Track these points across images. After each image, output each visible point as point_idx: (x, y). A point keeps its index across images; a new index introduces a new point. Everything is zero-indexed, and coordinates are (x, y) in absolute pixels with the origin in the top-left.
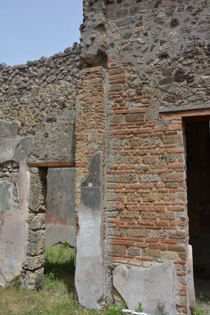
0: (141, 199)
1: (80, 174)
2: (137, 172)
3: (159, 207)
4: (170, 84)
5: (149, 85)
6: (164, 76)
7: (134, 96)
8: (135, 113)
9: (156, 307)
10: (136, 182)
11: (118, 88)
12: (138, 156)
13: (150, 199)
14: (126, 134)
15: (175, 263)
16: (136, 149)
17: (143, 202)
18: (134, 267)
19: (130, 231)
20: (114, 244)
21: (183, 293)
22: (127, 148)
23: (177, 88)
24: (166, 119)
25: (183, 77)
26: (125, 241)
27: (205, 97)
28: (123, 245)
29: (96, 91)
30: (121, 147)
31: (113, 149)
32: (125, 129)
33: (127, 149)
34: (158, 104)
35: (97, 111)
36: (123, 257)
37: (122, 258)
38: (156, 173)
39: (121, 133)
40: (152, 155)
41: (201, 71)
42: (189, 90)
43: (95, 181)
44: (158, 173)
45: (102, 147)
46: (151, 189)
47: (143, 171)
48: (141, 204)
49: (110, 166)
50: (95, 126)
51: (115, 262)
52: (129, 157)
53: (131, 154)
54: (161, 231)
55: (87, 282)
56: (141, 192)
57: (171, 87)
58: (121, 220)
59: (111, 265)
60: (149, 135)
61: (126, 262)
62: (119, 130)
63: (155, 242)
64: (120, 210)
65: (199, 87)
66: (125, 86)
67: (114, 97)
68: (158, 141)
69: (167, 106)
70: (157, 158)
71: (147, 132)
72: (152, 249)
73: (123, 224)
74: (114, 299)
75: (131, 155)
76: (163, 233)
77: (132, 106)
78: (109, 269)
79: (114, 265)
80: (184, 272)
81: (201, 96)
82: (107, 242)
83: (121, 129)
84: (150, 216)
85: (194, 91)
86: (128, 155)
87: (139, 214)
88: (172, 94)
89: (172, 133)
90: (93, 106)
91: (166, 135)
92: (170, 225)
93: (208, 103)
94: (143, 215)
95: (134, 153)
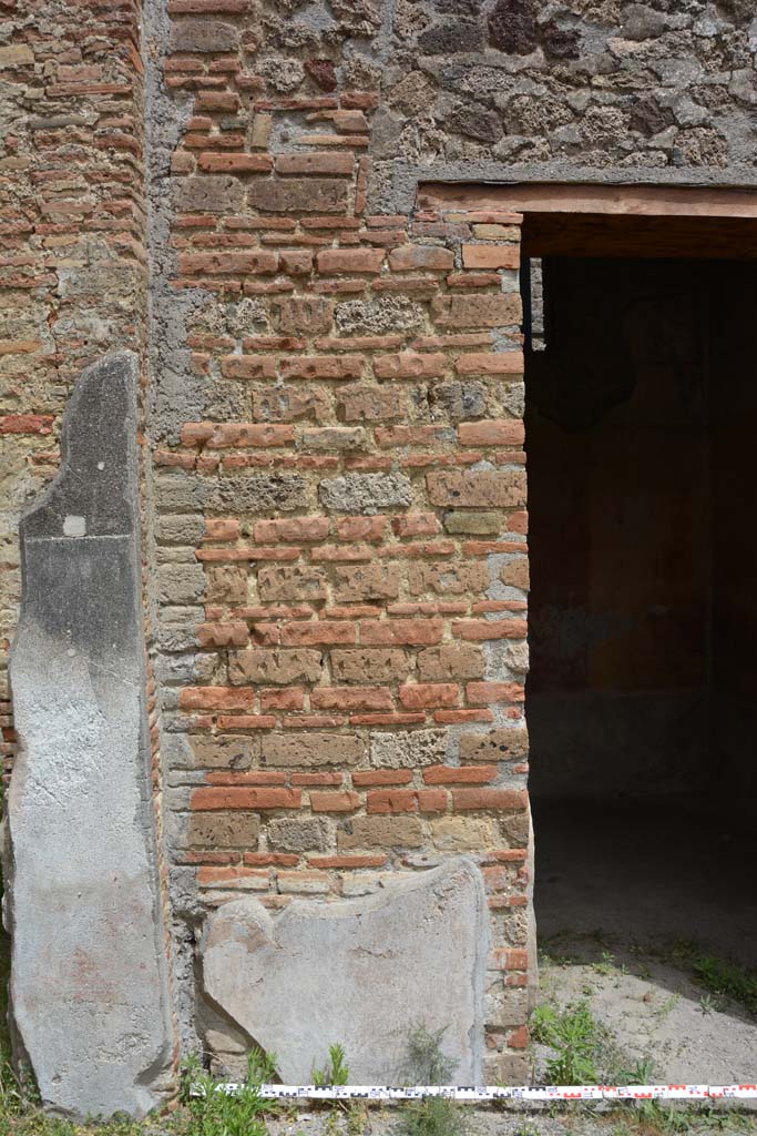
0: (329, 589)
1: (11, 469)
2: (311, 464)
3: (417, 626)
4: (472, 57)
5: (373, 44)
6: (442, 12)
7: (295, 90)
8: (298, 175)
9: (403, 1049)
10: (303, 510)
11: (214, 42)
12: (313, 386)
13: (372, 591)
14: (254, 271)
15: (483, 865)
16: (303, 350)
17: (338, 603)
18: (299, 904)
19: (277, 742)
20: (200, 806)
21: (514, 976)
22: (257, 341)
23: (503, 80)
24: (454, 213)
25: (531, 29)
26: (254, 792)
27: (623, 136)
28: (245, 809)
29: (100, 33)
30: (227, 336)
31: (184, 345)
32: (249, 247)
33: (257, 345)
34: (413, 144)
35: (107, 143)
36: (245, 864)
37: (240, 867)
38: (402, 469)
39: (227, 266)
40: (381, 381)
41: (609, 13)
42: (554, 92)
43: (101, 509)
44: (410, 466)
45: (135, 329)
46: (377, 542)
47: (336, 458)
48: (330, 617)
49: (169, 432)
50: (96, 221)
51: (208, 889)
52: (269, 388)
53: (277, 373)
54: (427, 733)
55: (78, 999)
56: (330, 557)
57: (475, 69)
58: (229, 694)
59: (190, 904)
60: (369, 284)
61: (260, 882)
62: (215, 253)
63: (397, 785)
64: (222, 647)
65: (598, 88)
66: (248, 37)
67: (193, 87)
68: (412, 318)
69: (455, 156)
70: (405, 398)
71: (360, 269)
72: (384, 815)
73: (240, 712)
74: (208, 1047)
75: (280, 379)
76: (433, 741)
77: (285, 140)
78: (177, 922)
79: (201, 904)
80: (521, 894)
81: (607, 126)
82: (164, 801)
83: (226, 247)
84: (373, 668)
85: (577, 100)
86: (264, 379)
87: (321, 663)
88: (477, 101)
89: (477, 282)
90: (87, 115)
91: (449, 288)
92: (461, 705)
93: (635, 163)
94: (341, 665)
95: (293, 371)
